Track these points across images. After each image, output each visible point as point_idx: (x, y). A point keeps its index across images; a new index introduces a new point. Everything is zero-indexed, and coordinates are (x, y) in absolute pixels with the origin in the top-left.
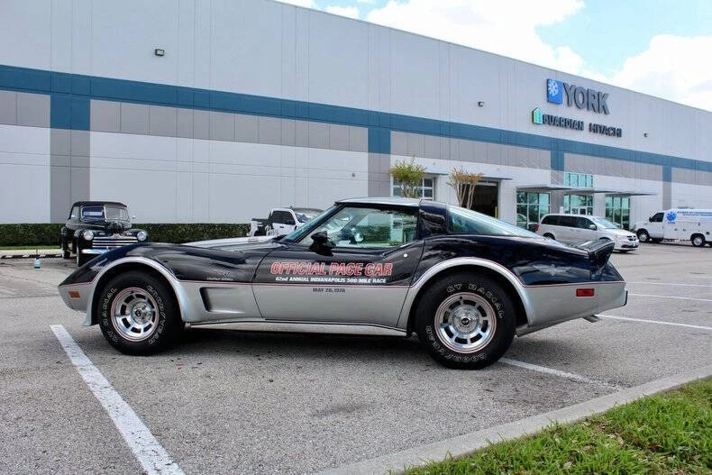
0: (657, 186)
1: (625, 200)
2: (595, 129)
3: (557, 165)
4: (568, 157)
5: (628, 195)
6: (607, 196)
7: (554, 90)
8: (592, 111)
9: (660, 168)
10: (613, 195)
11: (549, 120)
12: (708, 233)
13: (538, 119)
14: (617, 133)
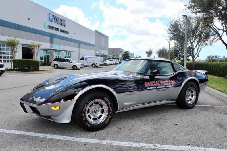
0: (77, 49)
1: (69, 53)
2: (62, 31)
3: (52, 42)
4: (55, 39)
5: (70, 52)
6: (65, 52)
7: (51, 17)
8: (61, 25)
9: (78, 44)
10: (66, 52)
11: (50, 27)
12: (96, 63)
13: (46, 26)
14: (68, 33)
